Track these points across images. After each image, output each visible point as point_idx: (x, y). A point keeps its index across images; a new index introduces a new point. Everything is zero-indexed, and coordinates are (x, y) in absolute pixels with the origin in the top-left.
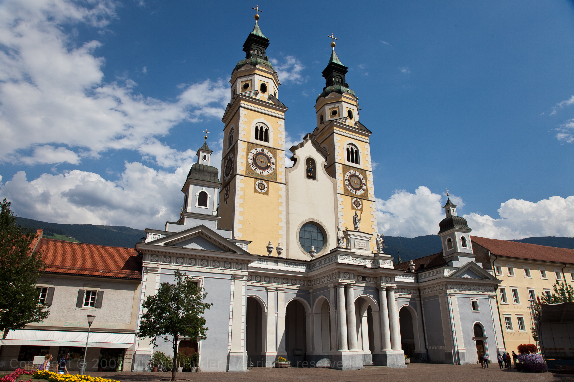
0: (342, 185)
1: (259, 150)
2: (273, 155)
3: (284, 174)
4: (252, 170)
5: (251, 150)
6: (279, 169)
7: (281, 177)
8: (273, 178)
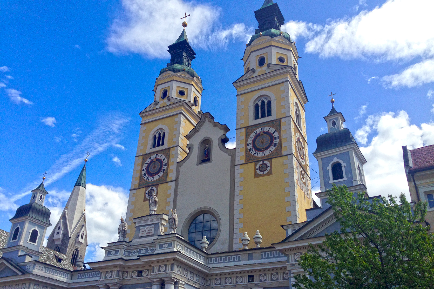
0: (243, 154)
1: (153, 157)
2: (166, 156)
3: (175, 170)
4: (144, 180)
5: (145, 161)
6: (171, 167)
7: (172, 176)
8: (164, 180)
